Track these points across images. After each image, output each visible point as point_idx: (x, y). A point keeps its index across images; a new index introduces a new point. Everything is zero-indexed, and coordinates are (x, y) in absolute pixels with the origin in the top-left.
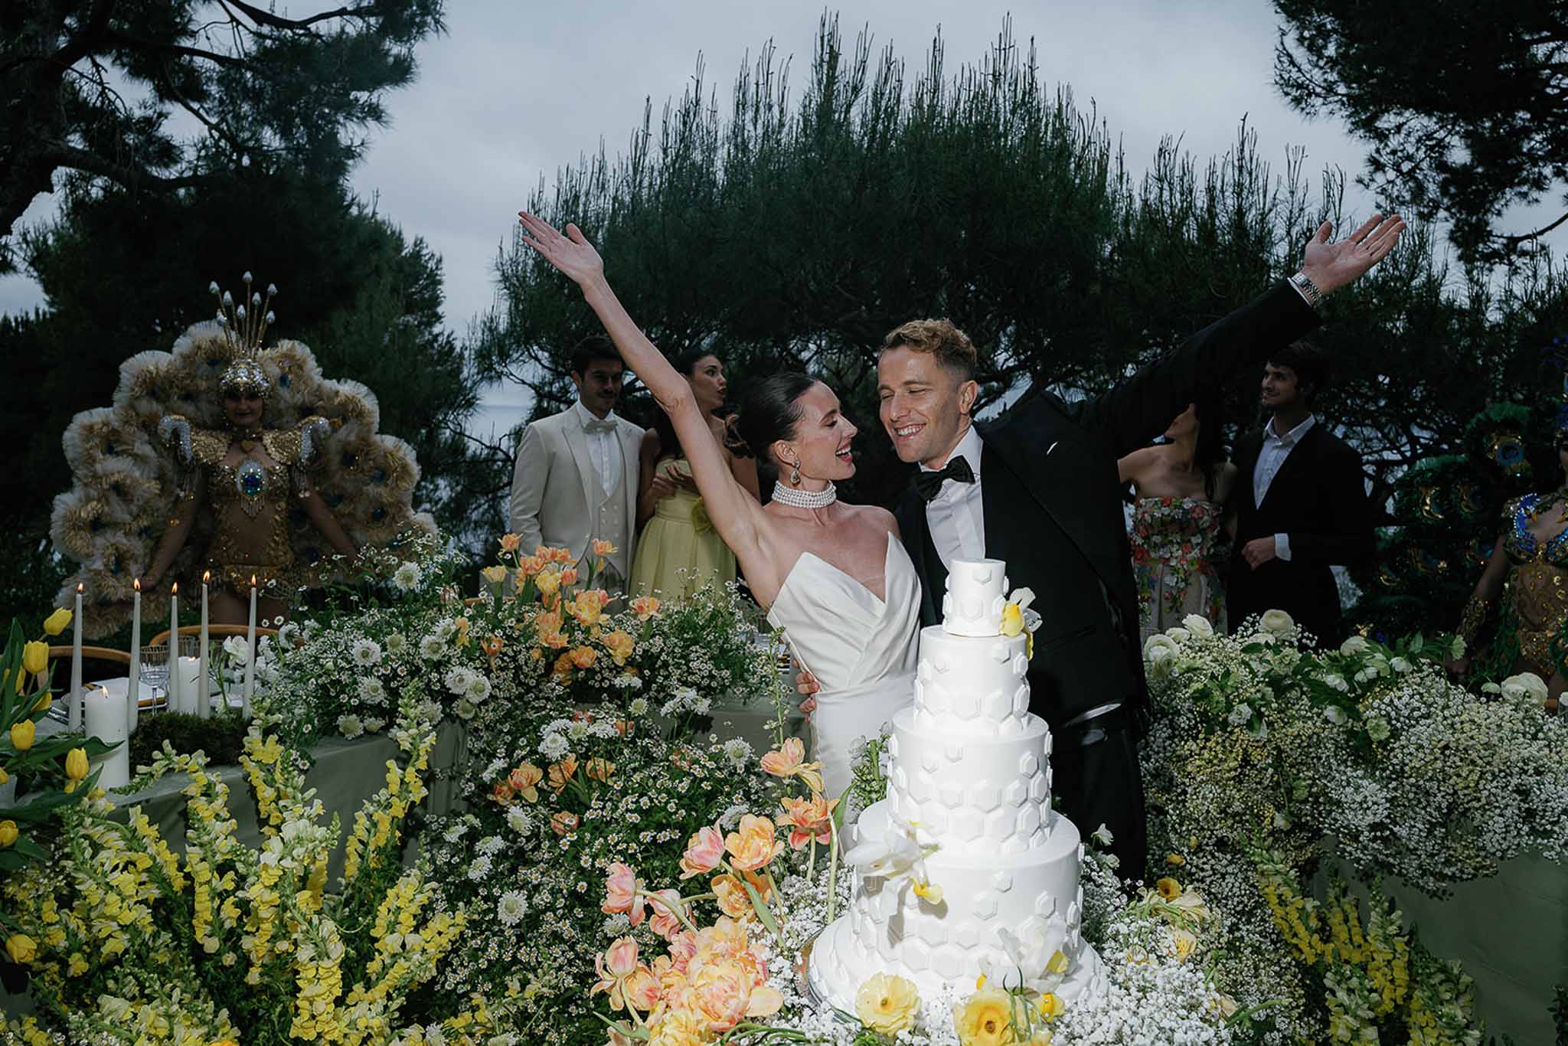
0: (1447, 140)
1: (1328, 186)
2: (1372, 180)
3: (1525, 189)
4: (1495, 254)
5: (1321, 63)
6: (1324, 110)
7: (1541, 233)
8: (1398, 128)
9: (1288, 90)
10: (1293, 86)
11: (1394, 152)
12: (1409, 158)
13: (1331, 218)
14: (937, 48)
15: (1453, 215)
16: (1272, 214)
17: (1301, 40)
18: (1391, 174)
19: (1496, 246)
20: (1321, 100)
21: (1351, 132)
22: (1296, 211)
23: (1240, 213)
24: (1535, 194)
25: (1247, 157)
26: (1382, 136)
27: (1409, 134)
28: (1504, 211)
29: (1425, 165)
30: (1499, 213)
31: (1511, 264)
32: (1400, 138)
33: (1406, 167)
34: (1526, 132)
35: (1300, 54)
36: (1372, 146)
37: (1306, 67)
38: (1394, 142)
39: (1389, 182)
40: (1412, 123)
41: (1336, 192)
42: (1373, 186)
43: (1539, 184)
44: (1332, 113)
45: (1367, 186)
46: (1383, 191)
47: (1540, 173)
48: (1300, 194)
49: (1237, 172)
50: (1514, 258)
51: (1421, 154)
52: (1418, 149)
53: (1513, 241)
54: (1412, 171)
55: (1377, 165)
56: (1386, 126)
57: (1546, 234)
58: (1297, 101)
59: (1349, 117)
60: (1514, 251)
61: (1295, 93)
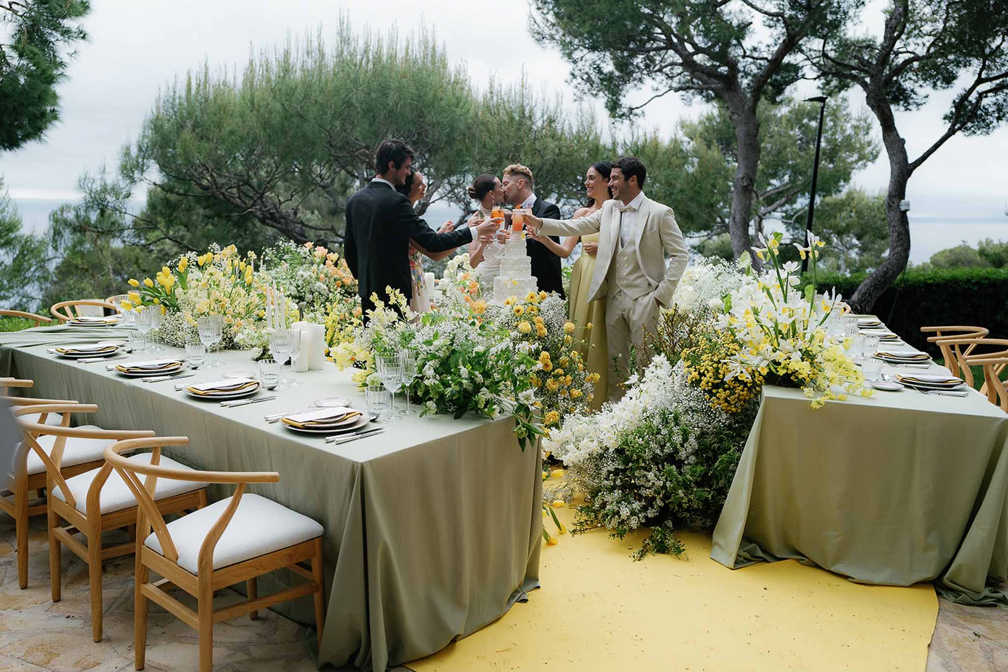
0: (602, 64)
2: (572, 81)
3: (635, 82)
4: (624, 115)
5: (548, 24)
6: (550, 46)
7: (642, 106)
8: (582, 58)
9: (534, 35)
10: (536, 33)
11: (580, 70)
12: (587, 73)
13: (558, 109)
15: (606, 95)
17: (538, 9)
18: (579, 80)
19: (624, 111)
20: (548, 41)
21: (562, 58)
24: (639, 85)
26: (575, 62)
27: (586, 61)
28: (627, 94)
29: (593, 76)
30: (624, 96)
31: (630, 120)
32: (583, 62)
33: (585, 77)
35: (539, 18)
36: (570, 66)
37: (541, 25)
38: (580, 64)
39: (579, 83)
40: (587, 56)
41: (560, 99)
42: (572, 84)
43: (641, 80)
44: (553, 47)
45: (569, 84)
46: (576, 87)
47: (641, 75)
48: (547, 100)
50: (631, 117)
51: (592, 71)
52: (590, 69)
53: (631, 109)
54: (588, 78)
55: (574, 76)
56: (577, 57)
57: (645, 106)
58: (538, 40)
59: (561, 50)
60: (631, 113)
61: (537, 36)
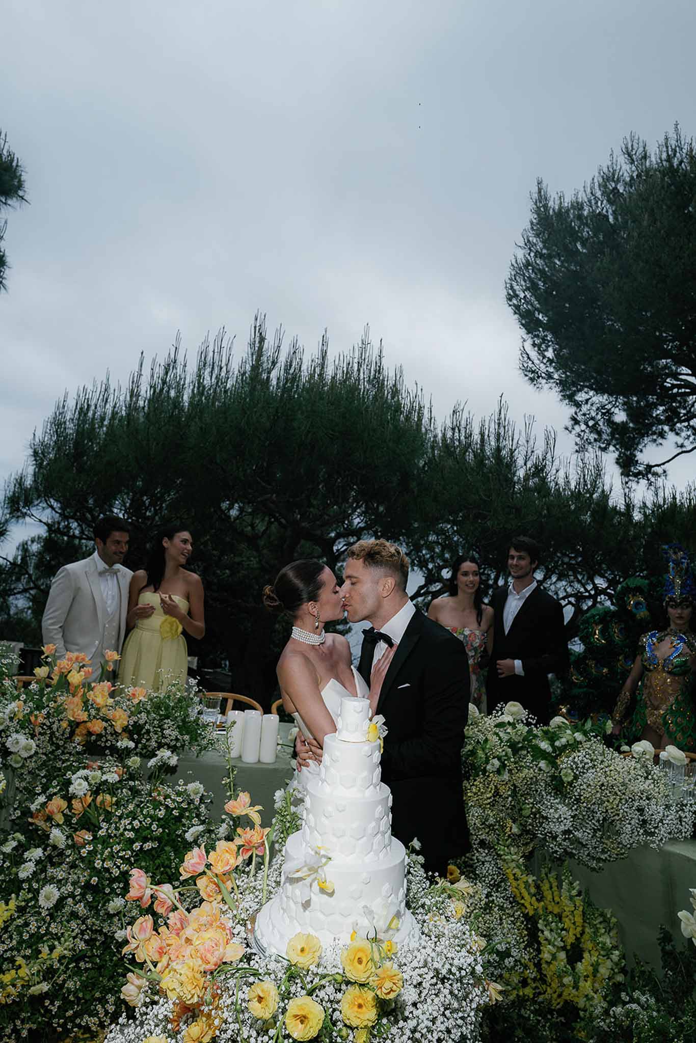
0: (613, 410)
1: (547, 439)
2: (573, 429)
3: (655, 437)
4: (640, 473)
5: (545, 361)
6: (547, 386)
7: (664, 464)
8: (587, 401)
9: (527, 373)
10: (529, 371)
11: (584, 415)
12: (593, 418)
13: (549, 456)
14: (324, 342)
15: (617, 449)
16: (516, 452)
17: (534, 345)
18: (583, 427)
19: (640, 468)
20: (545, 381)
21: (561, 400)
22: (529, 452)
23: (498, 449)
24: (660, 441)
25: (503, 419)
26: (578, 405)
27: (592, 405)
28: (644, 449)
29: (601, 423)
30: (641, 451)
31: (648, 480)
32: (588, 407)
33: (591, 423)
34: (655, 406)
35: (533, 354)
36: (573, 410)
37: (536, 362)
38: (584, 408)
39: (582, 431)
40: (594, 399)
41: (552, 442)
42: (574, 432)
43: (662, 435)
44: (551, 388)
45: (571, 432)
46: (579, 435)
47: (662, 429)
48: (531, 442)
49: (497, 427)
50: (650, 476)
51: (599, 417)
52: (597, 414)
53: (649, 467)
54: (594, 425)
55: (576, 422)
56: (580, 399)
57: (666, 464)
58: (532, 380)
59: (561, 392)
60: (650, 472)
61: (531, 375)
